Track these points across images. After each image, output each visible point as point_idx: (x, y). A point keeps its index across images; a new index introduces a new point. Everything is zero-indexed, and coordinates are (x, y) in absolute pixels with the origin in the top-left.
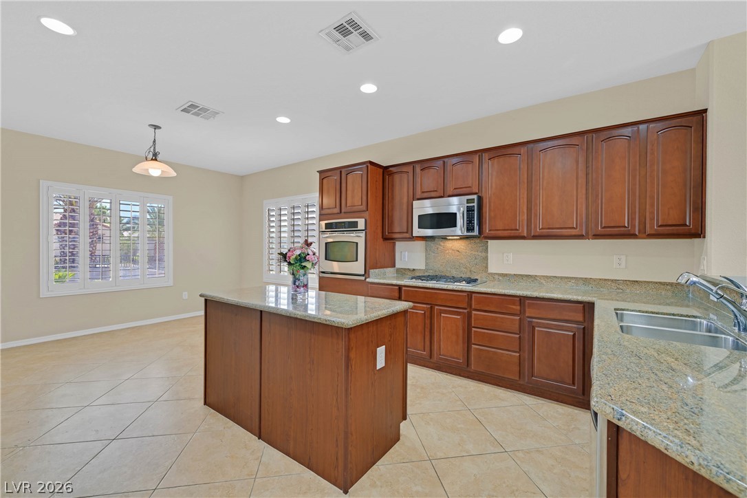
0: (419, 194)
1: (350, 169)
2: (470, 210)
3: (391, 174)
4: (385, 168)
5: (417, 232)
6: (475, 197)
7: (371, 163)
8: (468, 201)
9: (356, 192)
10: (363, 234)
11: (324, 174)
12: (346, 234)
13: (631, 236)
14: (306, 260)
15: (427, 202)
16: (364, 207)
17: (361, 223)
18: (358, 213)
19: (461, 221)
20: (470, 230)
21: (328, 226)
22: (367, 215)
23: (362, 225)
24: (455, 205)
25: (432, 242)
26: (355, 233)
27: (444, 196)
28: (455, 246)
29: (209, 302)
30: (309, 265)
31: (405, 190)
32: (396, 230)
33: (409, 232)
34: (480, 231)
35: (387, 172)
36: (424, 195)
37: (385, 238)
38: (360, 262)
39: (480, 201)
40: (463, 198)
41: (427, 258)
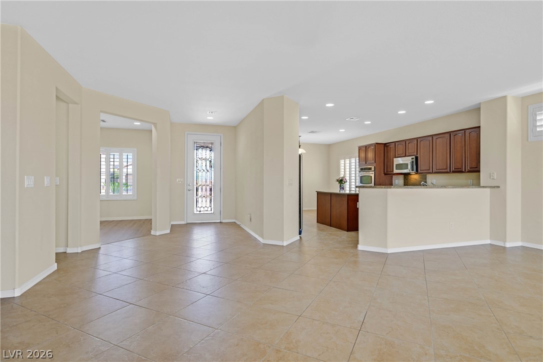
0: (397, 155)
1: (370, 145)
2: (413, 162)
3: (387, 146)
5: (395, 171)
6: (414, 157)
7: (377, 143)
8: (412, 159)
9: (371, 155)
10: (373, 172)
11: (360, 148)
12: (368, 172)
13: (461, 172)
15: (399, 159)
16: (374, 161)
18: (370, 164)
19: (409, 167)
20: (413, 170)
21: (362, 169)
22: (375, 165)
23: (373, 169)
24: (408, 160)
25: (406, 175)
26: (371, 172)
27: (405, 156)
28: (415, 177)
29: (319, 193)
30: (343, 182)
31: (392, 154)
32: (389, 170)
33: (393, 171)
34: (417, 170)
35: (386, 145)
36: (399, 156)
37: (385, 174)
38: (373, 184)
39: (417, 158)
40: (411, 157)
41: (404, 183)
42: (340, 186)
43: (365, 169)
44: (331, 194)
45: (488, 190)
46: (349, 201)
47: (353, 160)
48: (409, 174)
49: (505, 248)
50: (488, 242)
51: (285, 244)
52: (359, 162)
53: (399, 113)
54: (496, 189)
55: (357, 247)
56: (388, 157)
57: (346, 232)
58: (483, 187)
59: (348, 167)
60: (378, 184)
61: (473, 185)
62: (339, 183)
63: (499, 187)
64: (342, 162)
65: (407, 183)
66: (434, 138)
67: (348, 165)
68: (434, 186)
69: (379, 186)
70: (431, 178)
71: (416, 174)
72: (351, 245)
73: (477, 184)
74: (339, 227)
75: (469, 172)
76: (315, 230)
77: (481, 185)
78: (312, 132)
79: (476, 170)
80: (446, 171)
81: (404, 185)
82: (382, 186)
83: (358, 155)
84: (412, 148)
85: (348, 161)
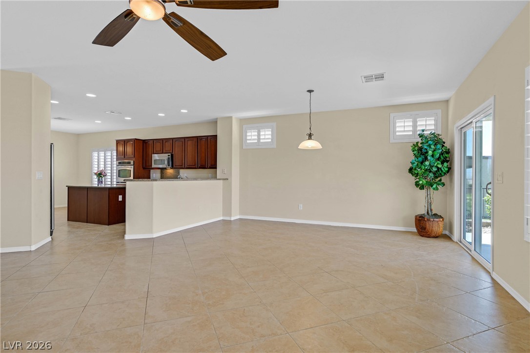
0: (155, 152)
1: (129, 140)
2: (169, 158)
4: (144, 141)
5: (153, 166)
6: (170, 154)
7: (136, 139)
8: (169, 156)
9: (129, 149)
10: (133, 167)
11: (118, 142)
12: (126, 166)
13: (205, 168)
14: (101, 174)
15: (156, 155)
16: (133, 156)
17: (132, 162)
18: (129, 158)
19: (166, 162)
20: (169, 165)
21: (119, 163)
22: (134, 159)
23: (132, 163)
24: (165, 157)
25: (162, 169)
26: (130, 166)
27: (162, 153)
28: (170, 171)
29: (69, 188)
30: (102, 176)
31: (150, 150)
32: (148, 165)
33: (151, 166)
34: (172, 166)
35: (145, 142)
36: (157, 152)
37: (144, 168)
38: (132, 178)
39: (172, 155)
40: (167, 155)
41: (161, 176)
42: (99, 180)
43: (124, 163)
44: (88, 188)
45: (222, 181)
46: (110, 195)
47: (109, 154)
48: (165, 169)
49: (230, 221)
50: (221, 218)
51: (33, 248)
52: (117, 156)
53: (159, 115)
54: (226, 181)
55: (123, 237)
56: (146, 152)
57: (107, 226)
58: (219, 179)
59: (102, 160)
60: (137, 177)
61: (212, 178)
62: (97, 176)
63: (227, 179)
64: (95, 154)
65: (163, 177)
66: (186, 140)
67: (102, 158)
68: (187, 179)
69: (138, 180)
70: (183, 173)
71: (171, 168)
72: (116, 237)
73: (215, 177)
74: (99, 222)
75: (210, 168)
76: (65, 228)
77: (218, 178)
78: (59, 118)
79: (214, 166)
80: (181, 167)
81: (161, 178)
82: (140, 180)
83: (115, 148)
84: (168, 146)
85: (102, 154)
